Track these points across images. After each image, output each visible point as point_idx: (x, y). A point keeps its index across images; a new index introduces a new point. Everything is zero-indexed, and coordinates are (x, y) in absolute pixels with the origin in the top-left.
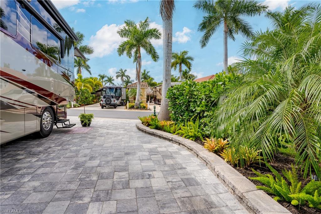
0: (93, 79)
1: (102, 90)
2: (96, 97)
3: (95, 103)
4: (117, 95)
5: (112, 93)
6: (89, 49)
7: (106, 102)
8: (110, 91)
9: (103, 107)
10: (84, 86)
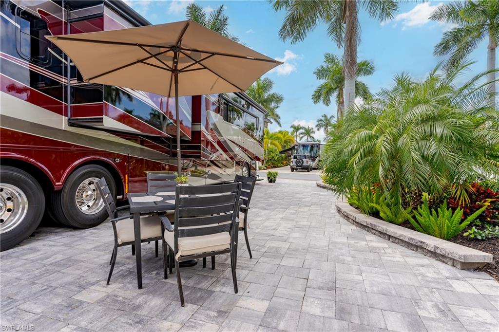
0: (282, 134)
1: (293, 148)
2: (286, 157)
3: (285, 166)
4: (313, 155)
5: (306, 151)
6: (278, 98)
7: (296, 164)
8: (303, 149)
9: (293, 170)
10: (272, 143)
